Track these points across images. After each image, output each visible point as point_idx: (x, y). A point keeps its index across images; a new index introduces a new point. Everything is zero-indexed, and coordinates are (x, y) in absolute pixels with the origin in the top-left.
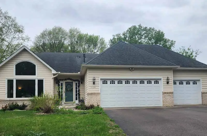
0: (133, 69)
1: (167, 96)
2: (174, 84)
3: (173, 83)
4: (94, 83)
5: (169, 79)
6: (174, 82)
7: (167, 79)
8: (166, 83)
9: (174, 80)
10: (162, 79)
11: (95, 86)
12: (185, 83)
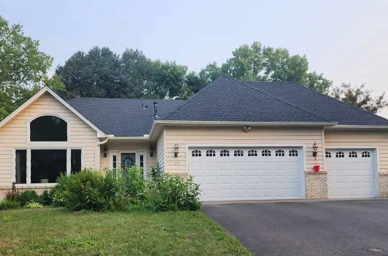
0: (250, 128)
1: (313, 179)
2: (327, 156)
3: (325, 154)
4: (176, 155)
5: (317, 147)
6: (327, 153)
7: (313, 147)
8: (311, 154)
9: (326, 149)
10: (304, 147)
11: (179, 160)
12: (347, 154)
